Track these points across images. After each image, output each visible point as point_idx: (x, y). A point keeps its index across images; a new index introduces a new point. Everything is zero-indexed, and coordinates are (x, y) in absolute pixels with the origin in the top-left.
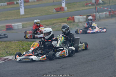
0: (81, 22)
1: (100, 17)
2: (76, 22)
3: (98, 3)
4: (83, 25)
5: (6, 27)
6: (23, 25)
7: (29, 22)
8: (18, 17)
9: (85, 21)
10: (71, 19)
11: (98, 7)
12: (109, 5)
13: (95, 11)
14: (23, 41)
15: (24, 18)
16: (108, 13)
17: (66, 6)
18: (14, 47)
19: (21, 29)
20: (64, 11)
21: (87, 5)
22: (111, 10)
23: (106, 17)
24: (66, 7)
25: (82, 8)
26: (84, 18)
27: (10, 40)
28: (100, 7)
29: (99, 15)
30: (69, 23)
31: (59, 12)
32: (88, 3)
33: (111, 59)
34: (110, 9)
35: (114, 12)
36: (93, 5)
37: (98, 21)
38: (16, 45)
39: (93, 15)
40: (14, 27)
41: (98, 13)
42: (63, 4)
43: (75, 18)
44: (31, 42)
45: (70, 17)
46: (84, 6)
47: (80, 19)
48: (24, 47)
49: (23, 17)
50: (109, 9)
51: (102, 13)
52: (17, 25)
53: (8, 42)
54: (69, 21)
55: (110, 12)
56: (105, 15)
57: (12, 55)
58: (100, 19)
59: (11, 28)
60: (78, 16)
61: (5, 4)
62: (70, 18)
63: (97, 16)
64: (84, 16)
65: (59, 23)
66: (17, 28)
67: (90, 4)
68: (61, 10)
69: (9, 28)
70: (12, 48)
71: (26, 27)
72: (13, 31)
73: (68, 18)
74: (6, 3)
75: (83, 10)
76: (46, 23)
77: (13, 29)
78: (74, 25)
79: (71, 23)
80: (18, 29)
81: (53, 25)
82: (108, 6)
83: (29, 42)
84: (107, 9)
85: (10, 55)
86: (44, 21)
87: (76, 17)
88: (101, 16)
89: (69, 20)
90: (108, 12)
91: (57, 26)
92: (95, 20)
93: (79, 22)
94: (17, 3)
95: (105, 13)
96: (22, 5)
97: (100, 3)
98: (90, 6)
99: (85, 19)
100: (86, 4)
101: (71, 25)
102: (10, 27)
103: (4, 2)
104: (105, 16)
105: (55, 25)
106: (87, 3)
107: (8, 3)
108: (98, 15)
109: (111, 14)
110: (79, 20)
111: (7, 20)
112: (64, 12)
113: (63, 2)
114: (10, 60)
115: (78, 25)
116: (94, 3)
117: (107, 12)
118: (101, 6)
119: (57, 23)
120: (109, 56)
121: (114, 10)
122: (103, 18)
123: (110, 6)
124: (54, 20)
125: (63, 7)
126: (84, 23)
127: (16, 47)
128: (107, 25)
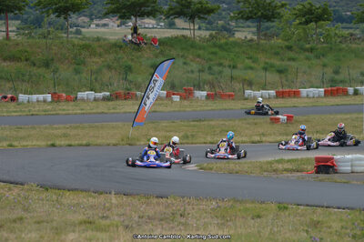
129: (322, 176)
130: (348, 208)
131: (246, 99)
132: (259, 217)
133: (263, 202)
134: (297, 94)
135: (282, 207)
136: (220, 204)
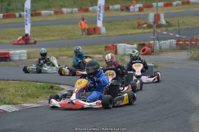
0: (128, 55)
1: (160, 48)
2: (120, 55)
3: (158, 23)
6: (28, 54)
7: (38, 49)
10: (111, 49)
11: (159, 30)
12: (178, 28)
13: (153, 37)
14: (27, 81)
16: (175, 43)
17: (104, 26)
18: (12, 90)
19: (25, 60)
20: (100, 34)
21: (139, 26)
22: (180, 37)
23: (171, 49)
24: (104, 28)
25: (130, 32)
26: (134, 48)
27: (6, 79)
28: (162, 31)
29: (159, 45)
31: (91, 36)
32: (142, 23)
33: (177, 121)
34: (179, 34)
35: (185, 41)
36: (150, 26)
37: (158, 54)
38: (15, 87)
39: (150, 44)
40: (13, 56)
41: (158, 40)
42: (98, 21)
43: (118, 47)
44: (42, 84)
45: (110, 45)
46: (134, 28)
47: (127, 50)
48: (29, 92)
50: (178, 36)
51: (165, 42)
52: (19, 54)
53: (3, 82)
54: (108, 51)
55: (178, 40)
56: (170, 44)
57: (9, 104)
58: (161, 51)
59: (7, 58)
60: (124, 44)
62: (109, 47)
63: (155, 46)
64: (134, 44)
65: (90, 54)
66: (18, 58)
67: (145, 25)
68: (95, 32)
69: (4, 58)
70: (9, 91)
71: (34, 58)
72: (11, 63)
73: (106, 47)
74: (1, 15)
75: (132, 34)
76: (68, 53)
77: (11, 60)
80: (20, 60)
82: (175, 29)
83: (39, 84)
84: (174, 35)
85: (5, 104)
86: (65, 49)
87: (120, 46)
88: (163, 47)
89: (109, 49)
90: (175, 40)
92: (153, 52)
93: (125, 54)
94: (20, 16)
95: (170, 42)
96: (28, 19)
97: (162, 25)
98: (144, 28)
100: (137, 24)
102: (7, 56)
104: (170, 46)
106: (140, 23)
107: (5, 14)
108: (157, 44)
109: (180, 44)
110: (125, 51)
111: (1, 43)
112: (99, 35)
113: (99, 19)
114: (5, 111)
115: (123, 60)
116: (152, 24)
117: (173, 40)
118: (164, 29)
120: (174, 116)
121: (184, 37)
122: (166, 51)
123: (179, 30)
125: (98, 27)
127: (16, 91)
128: (173, 63)
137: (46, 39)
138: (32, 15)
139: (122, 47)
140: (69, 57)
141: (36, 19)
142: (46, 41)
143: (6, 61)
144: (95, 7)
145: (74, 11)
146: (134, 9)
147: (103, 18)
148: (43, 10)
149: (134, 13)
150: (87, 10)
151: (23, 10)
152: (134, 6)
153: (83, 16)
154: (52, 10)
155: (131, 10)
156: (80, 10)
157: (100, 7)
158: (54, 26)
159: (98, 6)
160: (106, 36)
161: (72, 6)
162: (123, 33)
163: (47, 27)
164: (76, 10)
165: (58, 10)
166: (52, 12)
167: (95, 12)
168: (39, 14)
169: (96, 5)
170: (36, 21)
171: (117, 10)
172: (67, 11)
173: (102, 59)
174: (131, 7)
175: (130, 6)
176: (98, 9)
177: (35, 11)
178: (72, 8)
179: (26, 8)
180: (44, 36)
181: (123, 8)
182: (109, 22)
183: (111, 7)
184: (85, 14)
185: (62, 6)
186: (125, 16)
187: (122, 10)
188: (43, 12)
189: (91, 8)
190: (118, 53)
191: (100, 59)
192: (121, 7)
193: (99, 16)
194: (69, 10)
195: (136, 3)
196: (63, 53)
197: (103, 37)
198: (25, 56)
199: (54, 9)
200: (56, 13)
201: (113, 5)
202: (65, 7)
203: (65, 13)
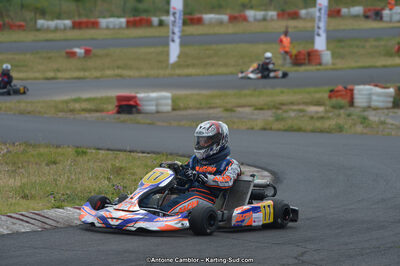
0: (376, 109)
2: (359, 107)
4: (382, 119)
5: (116, 103)
6: (174, 100)
7: (195, 92)
8: (162, 72)
9: (390, 105)
10: (341, 95)
14: (171, 154)
15: (179, 76)
17: (328, 49)
19: (168, 112)
20: (320, 64)
24: (329, 53)
25: (382, 61)
26: (387, 95)
27: (128, 149)
30: (334, 107)
31: (303, 68)
38: (147, 166)
40: (144, 103)
42: (317, 39)
43: (355, 92)
45: (340, 87)
46: (389, 54)
47: (374, 98)
49: (178, 72)
52: (157, 99)
53: (122, 154)
54: (334, 101)
59: (131, 107)
60: (368, 87)
61: (121, 23)
62: (338, 91)
64: (388, 88)
65: (299, 104)
66: (153, 108)
68: (309, 60)
69: (127, 106)
70: (134, 174)
71: (186, 109)
72: (139, 117)
73: (331, 91)
74: (123, 20)
75: (384, 66)
76: (254, 100)
77: (139, 112)
78: (349, 115)
79: (341, 107)
80: (158, 112)
81: (278, 108)
86: (247, 92)
87: (362, 90)
89: (337, 97)
91: (292, 114)
93: (369, 107)
94: (161, 24)
96: (177, 30)
99: (391, 99)
101: (339, 115)
102: (132, 103)
103: (119, 17)
105: (286, 111)
107: (132, 19)
110: (370, 100)
111: (120, 76)
112: (319, 67)
113: (319, 35)
115: (365, 118)
119: (292, 103)
124: (282, 92)
125: (317, 51)
126: (386, 111)
129: (124, 117)
130: (154, 153)
131: (38, 30)
132: (55, 163)
133: (58, 147)
134: (95, 25)
135: (81, 152)
136: (11, 149)
137: (212, 70)
138: (185, 23)
139: (365, 92)
140: (256, 109)
141: (192, 30)
142: (211, 75)
143: (130, 112)
144: (311, 10)
145: (269, 18)
146: (391, 16)
147: (328, 32)
148: (206, 13)
149: (391, 25)
150: (295, 16)
151: (167, 12)
152: (391, 9)
153: (287, 27)
154: (225, 14)
155: (385, 19)
156: (282, 14)
157: (320, 10)
158: (229, 46)
159: (318, 7)
160: (332, 69)
161: (265, 7)
162: (367, 64)
163: (214, 47)
164: (272, 14)
165: (236, 14)
166: (225, 18)
167: (312, 19)
168: (199, 21)
169: (315, 6)
170: (192, 35)
171: (356, 17)
172: (255, 16)
173: (322, 114)
174: (386, 12)
175: (383, 9)
176: (318, 14)
177: (190, 14)
178: (266, 10)
179: (174, 8)
180: (206, 65)
181: (369, 14)
182: (340, 41)
183: (344, 11)
184: (292, 23)
185: (245, 7)
186: (373, 29)
187: (367, 17)
188: (208, 17)
189: (303, 12)
190: (356, 105)
191: (319, 115)
192: (365, 12)
193: (319, 28)
194: (260, 14)
195: (396, 5)
196: (243, 101)
197: (326, 70)
198: (167, 105)
199: (229, 11)
200: (233, 19)
201: (348, 7)
202: (251, 8)
203: (251, 19)
